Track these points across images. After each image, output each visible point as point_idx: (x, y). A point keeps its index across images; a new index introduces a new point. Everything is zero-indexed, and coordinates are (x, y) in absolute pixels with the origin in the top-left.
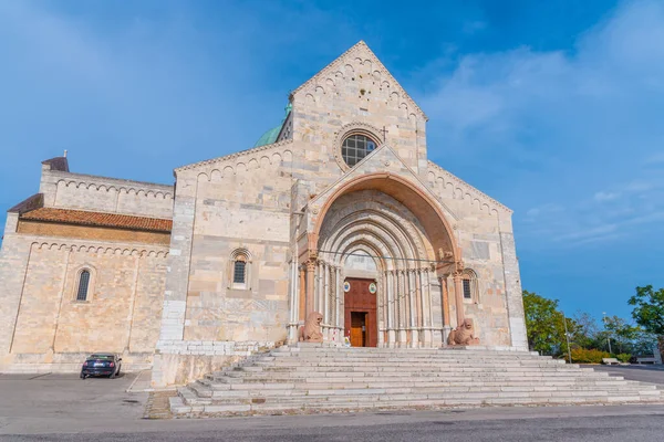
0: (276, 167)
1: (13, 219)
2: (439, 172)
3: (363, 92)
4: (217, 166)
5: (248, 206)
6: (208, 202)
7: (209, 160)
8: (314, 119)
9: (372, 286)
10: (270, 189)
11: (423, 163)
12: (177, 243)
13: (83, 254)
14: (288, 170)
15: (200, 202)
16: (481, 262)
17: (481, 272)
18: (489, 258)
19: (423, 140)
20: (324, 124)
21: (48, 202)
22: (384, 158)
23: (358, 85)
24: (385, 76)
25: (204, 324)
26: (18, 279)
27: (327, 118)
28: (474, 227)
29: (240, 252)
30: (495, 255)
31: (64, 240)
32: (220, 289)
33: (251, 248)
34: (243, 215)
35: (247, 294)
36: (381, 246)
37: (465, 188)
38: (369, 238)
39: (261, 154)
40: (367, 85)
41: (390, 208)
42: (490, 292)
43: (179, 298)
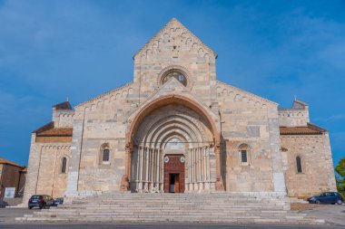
0: (125, 98)
1: (34, 136)
2: (223, 86)
3: (175, 47)
4: (95, 102)
5: (109, 121)
6: (89, 121)
7: (90, 100)
8: (146, 68)
9: (182, 158)
10: (120, 110)
11: (213, 83)
12: (74, 143)
13: (63, 150)
14: (131, 99)
15: (86, 122)
16: (254, 139)
17: (254, 145)
18: (259, 136)
19: (214, 68)
20: (151, 70)
21: (56, 126)
22: (171, 86)
23: (172, 44)
24: (188, 35)
25: (87, 182)
26: (37, 164)
27: (153, 67)
28: (248, 118)
29: (106, 145)
30: (264, 133)
31: (55, 144)
32: (95, 165)
33: (111, 142)
34: (107, 126)
35: (109, 167)
36: (185, 135)
37: (242, 94)
38: (178, 131)
39: (116, 92)
40: (177, 43)
41: (184, 113)
42: (260, 157)
43: (75, 170)
